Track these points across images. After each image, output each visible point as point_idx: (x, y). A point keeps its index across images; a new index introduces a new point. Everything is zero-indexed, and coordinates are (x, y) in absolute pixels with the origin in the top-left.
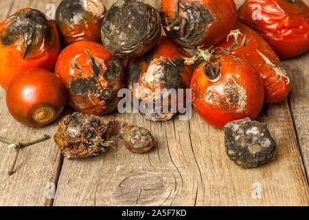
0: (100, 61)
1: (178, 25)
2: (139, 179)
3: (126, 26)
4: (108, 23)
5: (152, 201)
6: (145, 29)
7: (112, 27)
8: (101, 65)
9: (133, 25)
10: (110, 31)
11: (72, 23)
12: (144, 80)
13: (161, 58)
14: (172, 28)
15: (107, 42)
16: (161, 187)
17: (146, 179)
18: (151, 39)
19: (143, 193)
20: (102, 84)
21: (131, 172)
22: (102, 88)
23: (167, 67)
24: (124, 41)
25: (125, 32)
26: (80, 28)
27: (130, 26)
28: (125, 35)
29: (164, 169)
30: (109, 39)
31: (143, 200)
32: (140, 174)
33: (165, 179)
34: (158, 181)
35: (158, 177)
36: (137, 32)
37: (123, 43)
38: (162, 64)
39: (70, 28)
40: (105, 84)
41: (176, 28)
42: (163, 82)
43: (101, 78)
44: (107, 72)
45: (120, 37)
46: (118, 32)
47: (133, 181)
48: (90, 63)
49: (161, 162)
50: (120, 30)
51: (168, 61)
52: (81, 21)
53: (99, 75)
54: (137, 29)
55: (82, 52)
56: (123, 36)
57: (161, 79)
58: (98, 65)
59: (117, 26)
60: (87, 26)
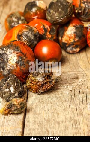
0: (47, 27)
1: (80, 10)
2: (67, 75)
3: (58, 10)
4: (49, 10)
5: (74, 83)
6: (67, 11)
7: (52, 11)
8: (47, 28)
9: (61, 9)
10: (51, 13)
11: (32, 12)
12: (66, 34)
13: (74, 24)
14: (78, 11)
15: (49, 18)
16: (77, 78)
17: (70, 75)
18: (69, 15)
19: (70, 80)
20: (49, 36)
21: (63, 73)
22: (49, 38)
23: (76, 28)
24: (57, 16)
25: (58, 13)
26: (36, 14)
27: (60, 10)
28: (58, 14)
29: (77, 71)
30: (50, 16)
31: (70, 83)
32: (67, 73)
33: (79, 75)
34: (76, 75)
35: (75, 74)
36: (63, 12)
37: (57, 18)
38: (74, 26)
39: (31, 14)
40: (50, 36)
41: (80, 11)
42: (75, 34)
43: (48, 33)
44: (50, 31)
45: (56, 15)
46: (54, 13)
47: (64, 75)
48: (43, 27)
49: (75, 68)
50: (56, 12)
51: (77, 25)
52: (36, 11)
53: (47, 32)
54: (63, 11)
55: (38, 23)
56: (57, 14)
57: (75, 33)
58: (46, 28)
59: (54, 10)
60: (39, 13)
